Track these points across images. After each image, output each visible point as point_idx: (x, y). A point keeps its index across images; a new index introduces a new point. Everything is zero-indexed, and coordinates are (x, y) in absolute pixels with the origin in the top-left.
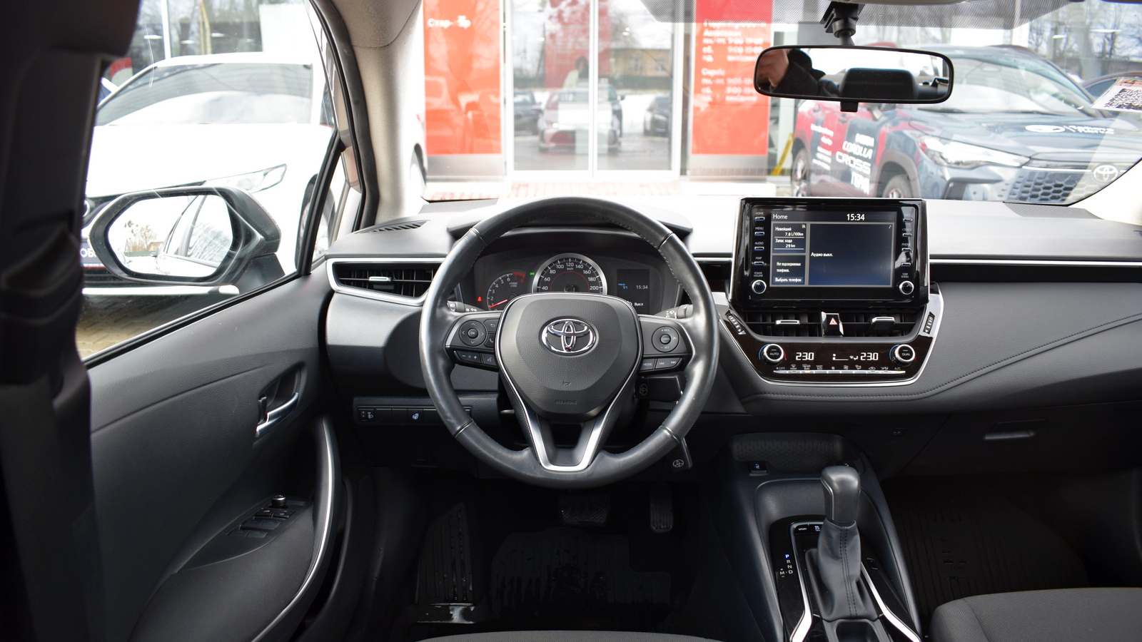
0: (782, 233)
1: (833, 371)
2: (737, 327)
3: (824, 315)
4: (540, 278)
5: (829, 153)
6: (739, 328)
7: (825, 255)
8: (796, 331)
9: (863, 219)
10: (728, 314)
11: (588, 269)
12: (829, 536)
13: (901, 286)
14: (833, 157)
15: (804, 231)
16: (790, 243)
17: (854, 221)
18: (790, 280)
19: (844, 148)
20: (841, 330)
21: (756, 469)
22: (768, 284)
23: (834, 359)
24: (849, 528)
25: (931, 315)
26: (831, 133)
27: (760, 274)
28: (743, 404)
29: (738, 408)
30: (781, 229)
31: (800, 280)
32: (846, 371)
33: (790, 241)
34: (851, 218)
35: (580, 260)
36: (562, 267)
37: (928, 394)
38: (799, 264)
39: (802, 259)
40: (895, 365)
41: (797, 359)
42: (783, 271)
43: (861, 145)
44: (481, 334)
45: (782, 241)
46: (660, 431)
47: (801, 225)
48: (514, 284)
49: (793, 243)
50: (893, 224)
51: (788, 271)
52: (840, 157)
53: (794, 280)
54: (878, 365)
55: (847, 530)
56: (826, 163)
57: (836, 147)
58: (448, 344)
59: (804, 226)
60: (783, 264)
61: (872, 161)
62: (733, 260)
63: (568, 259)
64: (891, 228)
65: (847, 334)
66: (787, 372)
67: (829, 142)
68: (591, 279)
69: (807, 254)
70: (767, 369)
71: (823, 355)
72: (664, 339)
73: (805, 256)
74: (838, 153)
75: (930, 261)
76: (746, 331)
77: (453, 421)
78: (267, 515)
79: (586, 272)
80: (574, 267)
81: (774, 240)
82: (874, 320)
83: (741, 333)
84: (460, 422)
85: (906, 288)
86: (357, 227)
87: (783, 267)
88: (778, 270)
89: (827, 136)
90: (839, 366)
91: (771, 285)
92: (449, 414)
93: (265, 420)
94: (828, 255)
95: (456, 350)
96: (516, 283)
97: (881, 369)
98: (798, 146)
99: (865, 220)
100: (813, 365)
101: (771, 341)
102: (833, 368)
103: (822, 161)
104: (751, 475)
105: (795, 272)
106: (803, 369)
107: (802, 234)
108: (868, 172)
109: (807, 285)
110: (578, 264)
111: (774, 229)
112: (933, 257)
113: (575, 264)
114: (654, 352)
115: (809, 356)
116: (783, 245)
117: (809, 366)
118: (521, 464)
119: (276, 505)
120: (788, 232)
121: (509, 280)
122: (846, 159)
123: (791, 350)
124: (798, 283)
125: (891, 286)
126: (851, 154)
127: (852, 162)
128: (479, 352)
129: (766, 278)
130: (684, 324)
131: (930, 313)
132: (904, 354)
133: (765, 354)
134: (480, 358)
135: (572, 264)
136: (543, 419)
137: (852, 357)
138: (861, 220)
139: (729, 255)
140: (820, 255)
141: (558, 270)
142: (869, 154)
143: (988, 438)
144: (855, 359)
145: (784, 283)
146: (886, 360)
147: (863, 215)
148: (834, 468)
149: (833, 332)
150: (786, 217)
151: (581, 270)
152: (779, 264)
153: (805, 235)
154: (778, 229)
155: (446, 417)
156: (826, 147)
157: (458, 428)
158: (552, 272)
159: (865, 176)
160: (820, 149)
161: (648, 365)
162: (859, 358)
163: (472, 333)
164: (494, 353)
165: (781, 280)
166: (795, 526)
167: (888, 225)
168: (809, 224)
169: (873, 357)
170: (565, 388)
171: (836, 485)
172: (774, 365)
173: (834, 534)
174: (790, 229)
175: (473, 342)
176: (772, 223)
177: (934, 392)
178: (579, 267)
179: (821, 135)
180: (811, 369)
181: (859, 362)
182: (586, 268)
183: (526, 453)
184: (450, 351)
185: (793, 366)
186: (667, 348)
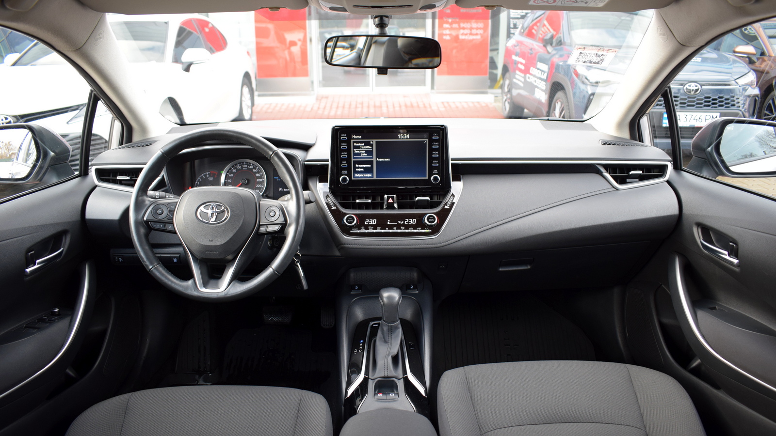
0: (359, 147)
1: (387, 230)
2: (331, 204)
3: (386, 196)
4: (226, 175)
5: (522, 75)
6: (332, 205)
7: (385, 160)
8: (366, 206)
9: (408, 137)
10: (327, 196)
11: (255, 169)
12: (383, 330)
13: (432, 178)
14: (525, 78)
15: (371, 145)
16: (364, 153)
17: (403, 139)
18: (365, 175)
19: (531, 72)
20: (395, 205)
21: (355, 289)
22: (350, 178)
23: (388, 223)
24: (393, 324)
25: (453, 195)
26: (523, 61)
27: (345, 172)
28: (339, 250)
29: (337, 253)
30: (357, 145)
31: (370, 175)
32: (395, 230)
33: (364, 152)
34: (400, 137)
35: (251, 163)
36: (240, 167)
37: (445, 244)
38: (370, 166)
39: (371, 163)
40: (424, 226)
41: (366, 223)
42: (360, 170)
43: (540, 70)
44: (165, 212)
45: (359, 152)
46: (269, 269)
47: (370, 142)
48: (211, 179)
49: (365, 153)
50: (427, 140)
51: (363, 170)
52: (529, 78)
53: (367, 175)
54: (414, 227)
55: (392, 326)
56: (521, 81)
57: (526, 71)
58: (145, 218)
59: (371, 143)
60: (360, 166)
61: (545, 81)
62: (329, 163)
63: (244, 163)
64: (426, 142)
65: (400, 207)
66: (358, 231)
67: (522, 67)
68: (258, 175)
69: (374, 159)
70: (346, 230)
71: (382, 221)
72: (272, 214)
73: (373, 161)
74: (528, 75)
75: (451, 162)
76: (336, 207)
77: (148, 263)
78: (45, 319)
79: (254, 171)
80: (247, 167)
81: (354, 151)
82: (417, 199)
83: (333, 208)
84: (151, 263)
85: (436, 179)
86: (121, 143)
87: (360, 168)
88: (357, 170)
89: (521, 63)
90: (391, 227)
91: (353, 179)
92: (145, 260)
93: (35, 265)
94: (387, 160)
95: (150, 222)
96: (212, 178)
97: (416, 229)
98: (505, 69)
99: (410, 138)
100: (375, 227)
101: (350, 212)
102: (387, 229)
103: (519, 80)
104: (352, 293)
105: (367, 170)
106: (368, 229)
107: (371, 147)
108: (544, 88)
109: (375, 178)
110: (250, 166)
111: (353, 144)
112: (452, 159)
113: (248, 165)
114: (267, 222)
115: (373, 222)
116: (359, 154)
117: (373, 228)
118: (187, 288)
119: (54, 314)
120: (362, 146)
121: (208, 176)
122: (531, 79)
123: (362, 218)
124: (370, 177)
125: (427, 178)
126: (534, 76)
127: (535, 81)
128: (164, 223)
129: (349, 175)
130: (284, 204)
131: (453, 194)
132: (430, 220)
133: (345, 221)
134: (165, 226)
135: (246, 166)
136: (200, 261)
137: (399, 222)
138: (407, 138)
139: (327, 160)
140: (382, 160)
141: (237, 170)
142: (545, 77)
143: (501, 269)
144: (401, 223)
145: (361, 177)
146: (420, 224)
147: (408, 135)
148: (386, 289)
149: (390, 206)
150: (360, 137)
151: (251, 169)
152: (357, 166)
153: (372, 148)
154: (355, 144)
155: (144, 262)
156: (520, 70)
157: (151, 267)
158: (234, 171)
159: (542, 90)
160: (517, 72)
161: (263, 229)
162: (404, 222)
163: (159, 212)
164: (173, 223)
165: (359, 175)
166: (372, 323)
167: (424, 141)
168: (375, 141)
169: (413, 222)
170: (210, 244)
171: (385, 300)
172: (351, 227)
173: (385, 329)
174: (363, 144)
175: (160, 217)
176: (352, 141)
177: (449, 242)
178: (250, 167)
179: (519, 62)
180: (373, 229)
181: (403, 225)
182: (255, 168)
183: (190, 282)
184: (147, 222)
185: (363, 228)
186: (273, 219)
